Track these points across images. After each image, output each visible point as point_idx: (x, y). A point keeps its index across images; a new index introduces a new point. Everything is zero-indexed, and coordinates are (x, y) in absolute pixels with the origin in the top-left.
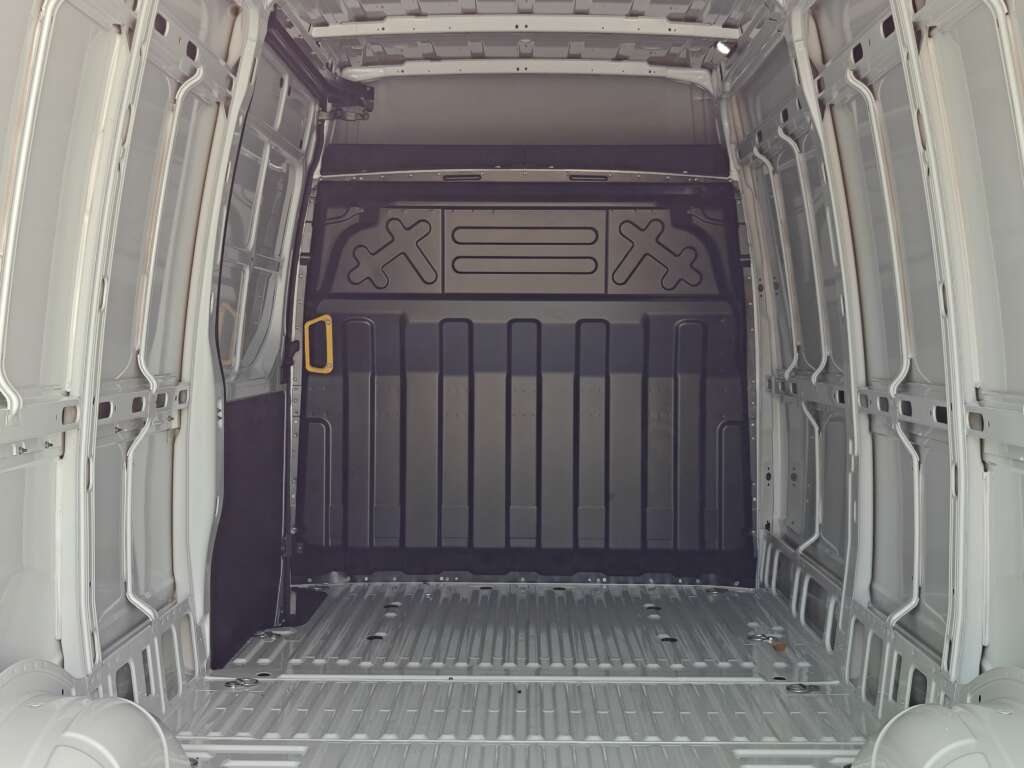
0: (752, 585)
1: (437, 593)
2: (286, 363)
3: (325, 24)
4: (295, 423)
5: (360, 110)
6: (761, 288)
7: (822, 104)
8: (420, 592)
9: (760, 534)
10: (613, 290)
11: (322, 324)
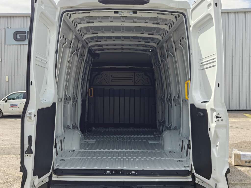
0: (156, 129)
1: (109, 130)
2: (86, 95)
3: (94, 47)
4: (87, 104)
5: (97, 57)
6: (157, 84)
7: (161, 61)
8: (106, 130)
9: (157, 121)
10: (135, 84)
11: (92, 89)
